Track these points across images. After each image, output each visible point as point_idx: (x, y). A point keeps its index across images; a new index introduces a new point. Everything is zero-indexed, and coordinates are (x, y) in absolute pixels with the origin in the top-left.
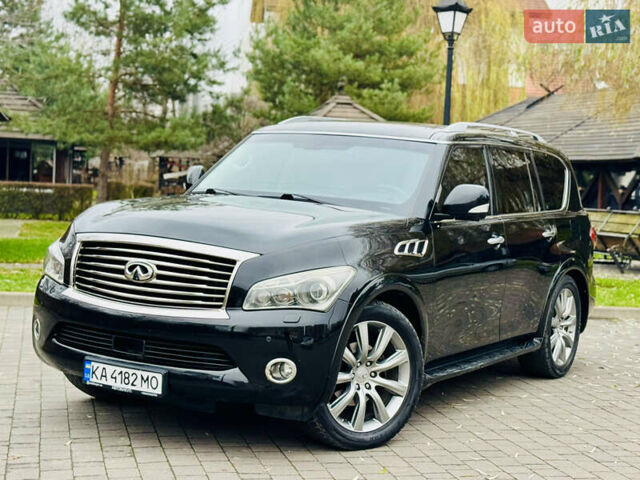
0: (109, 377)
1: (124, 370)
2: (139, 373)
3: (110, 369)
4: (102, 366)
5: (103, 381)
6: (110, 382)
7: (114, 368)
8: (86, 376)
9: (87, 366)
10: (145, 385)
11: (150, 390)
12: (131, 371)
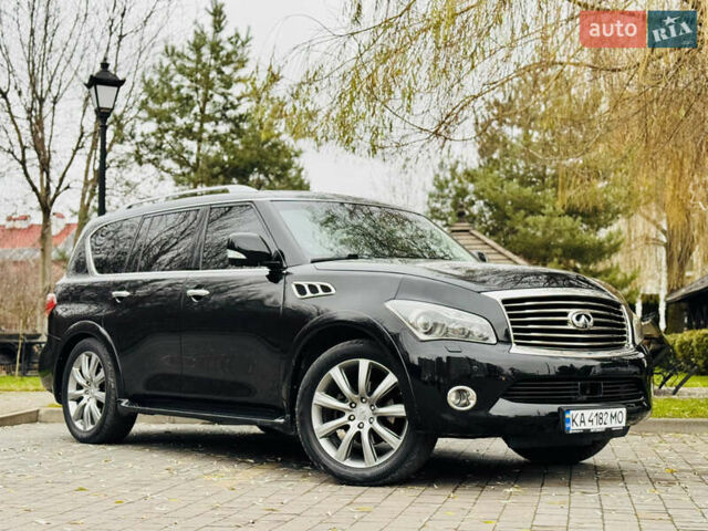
0: (586, 421)
1: (599, 411)
2: (609, 411)
3: (587, 413)
4: (580, 412)
5: (583, 427)
6: (588, 426)
7: (591, 411)
8: (567, 425)
9: (567, 416)
10: (613, 421)
11: (618, 425)
12: (603, 411)
